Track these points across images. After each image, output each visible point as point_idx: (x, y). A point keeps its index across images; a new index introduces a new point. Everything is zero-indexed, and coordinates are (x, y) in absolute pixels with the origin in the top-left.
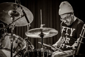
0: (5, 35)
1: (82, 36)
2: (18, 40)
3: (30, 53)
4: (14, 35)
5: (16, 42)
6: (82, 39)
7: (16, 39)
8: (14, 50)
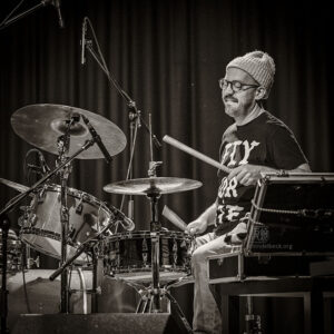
0: (46, 190)
1: (257, 207)
2: (85, 204)
3: (122, 242)
4: (72, 190)
5: (79, 212)
6: (256, 213)
7: (78, 202)
8: (71, 236)
